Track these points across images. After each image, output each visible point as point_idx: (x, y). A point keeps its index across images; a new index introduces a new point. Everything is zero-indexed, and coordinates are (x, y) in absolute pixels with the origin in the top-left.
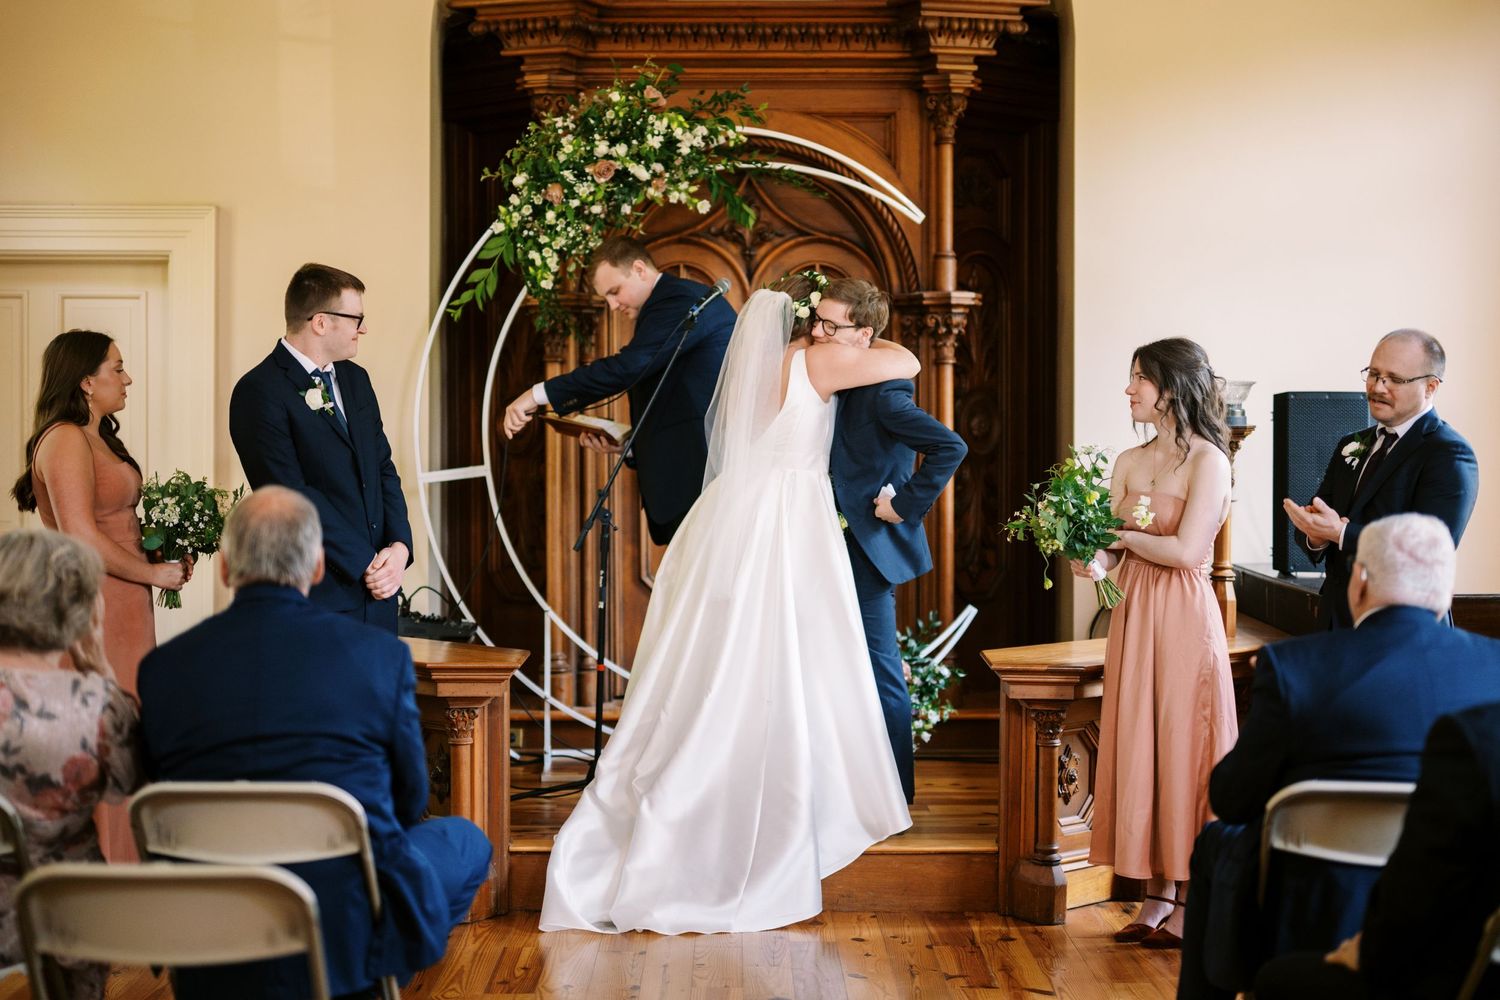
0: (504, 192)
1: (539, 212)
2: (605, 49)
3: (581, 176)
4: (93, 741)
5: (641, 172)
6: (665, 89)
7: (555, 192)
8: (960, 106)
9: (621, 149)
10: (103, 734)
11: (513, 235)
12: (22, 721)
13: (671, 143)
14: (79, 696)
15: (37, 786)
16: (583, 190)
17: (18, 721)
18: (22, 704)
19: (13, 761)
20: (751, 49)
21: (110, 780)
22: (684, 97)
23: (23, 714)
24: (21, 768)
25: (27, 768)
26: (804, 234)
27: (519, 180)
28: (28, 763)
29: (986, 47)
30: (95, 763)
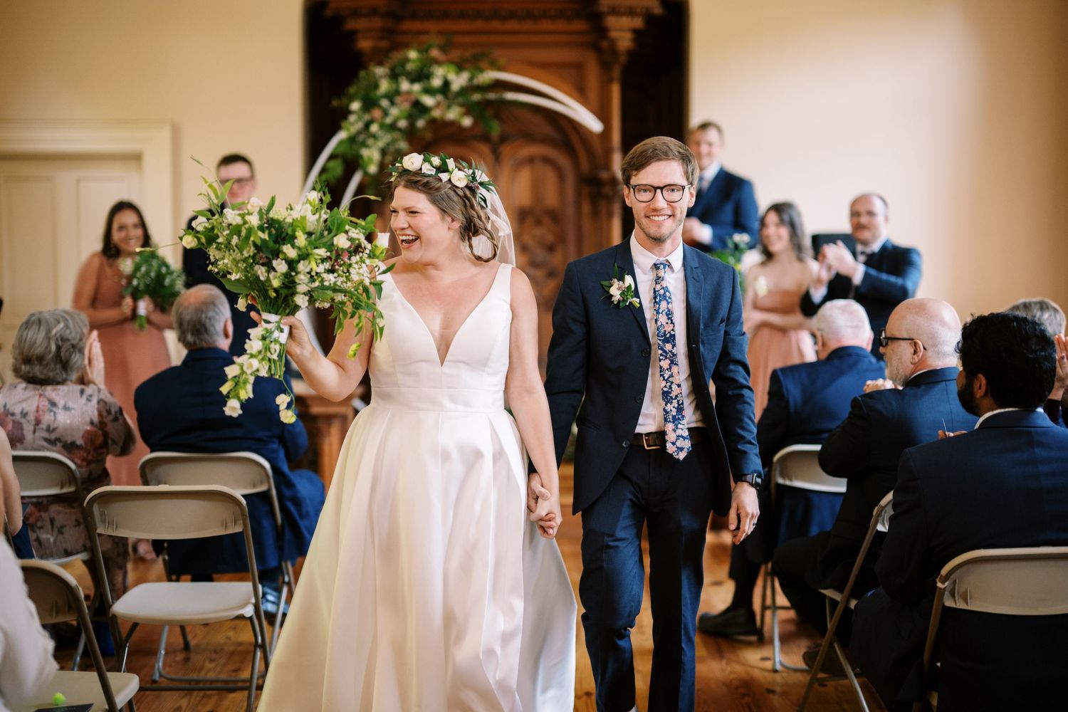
0: (346, 113)
1: (367, 125)
2: (408, 25)
3: (392, 103)
4: (96, 419)
5: (428, 101)
6: (444, 49)
7: (377, 113)
8: (623, 58)
9: (417, 87)
10: (100, 415)
11: (352, 140)
12: (55, 413)
13: (446, 84)
14: (85, 397)
15: (70, 448)
16: (394, 112)
17: (52, 414)
18: (53, 404)
19: (53, 436)
20: (495, 25)
21: (110, 442)
22: (456, 54)
23: (54, 409)
24: (58, 440)
25: (62, 439)
26: (530, 137)
27: (355, 106)
28: (62, 436)
29: (638, 23)
30: (100, 432)
